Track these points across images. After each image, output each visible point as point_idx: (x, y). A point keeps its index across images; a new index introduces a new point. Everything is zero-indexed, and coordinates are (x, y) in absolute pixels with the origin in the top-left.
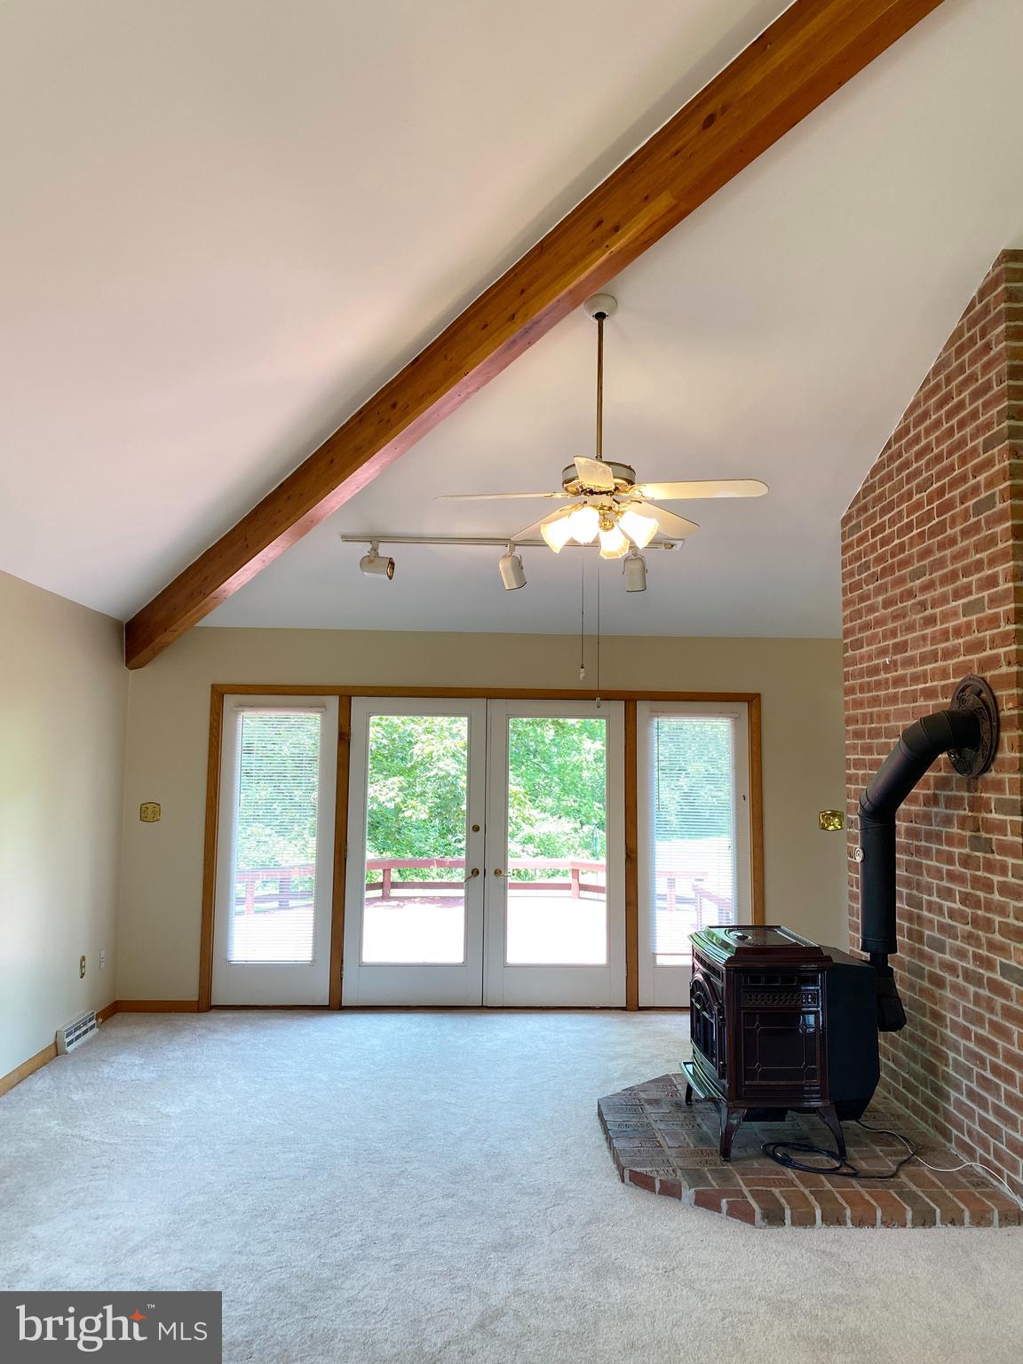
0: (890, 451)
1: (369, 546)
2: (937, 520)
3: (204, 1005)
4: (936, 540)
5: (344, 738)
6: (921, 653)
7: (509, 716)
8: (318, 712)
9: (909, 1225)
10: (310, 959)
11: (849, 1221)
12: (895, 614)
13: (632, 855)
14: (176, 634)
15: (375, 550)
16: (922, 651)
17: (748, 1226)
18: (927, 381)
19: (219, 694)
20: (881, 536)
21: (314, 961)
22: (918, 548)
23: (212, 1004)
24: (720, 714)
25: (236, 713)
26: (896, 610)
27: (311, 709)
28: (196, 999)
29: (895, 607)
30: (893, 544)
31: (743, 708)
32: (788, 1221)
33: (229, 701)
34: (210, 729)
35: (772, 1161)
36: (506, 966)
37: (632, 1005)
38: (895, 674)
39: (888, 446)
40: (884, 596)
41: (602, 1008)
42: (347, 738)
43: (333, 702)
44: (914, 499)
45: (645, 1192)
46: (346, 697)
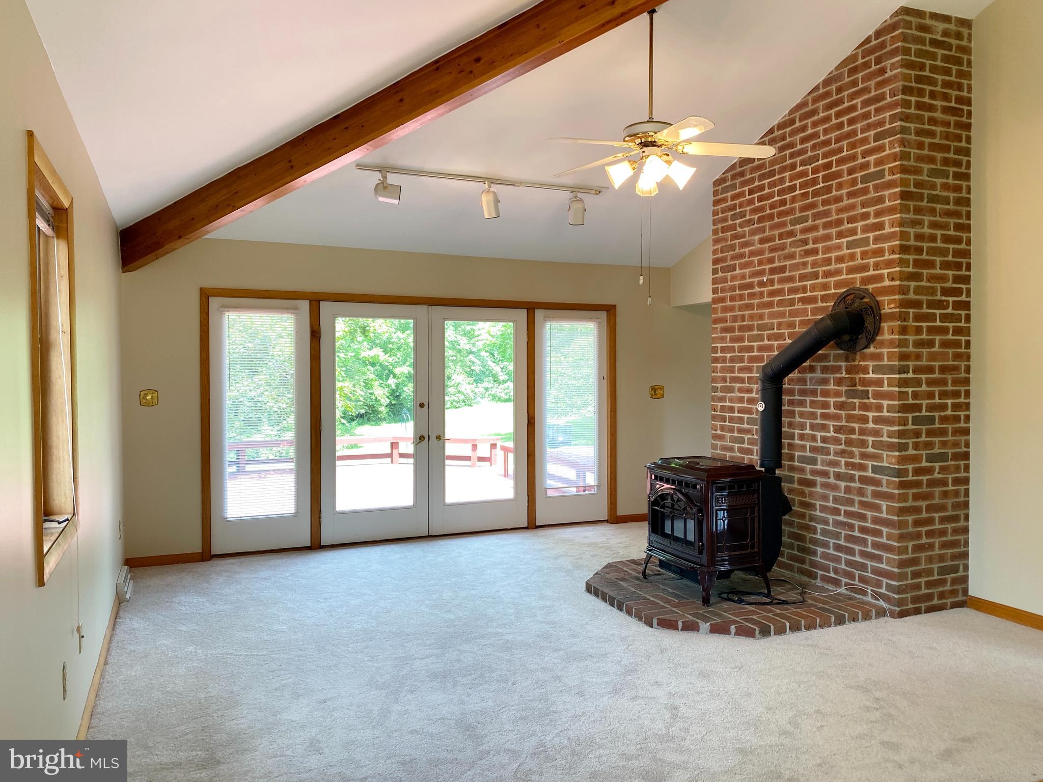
0: (772, 135)
1: (378, 176)
2: (822, 185)
3: (206, 555)
4: (820, 198)
5: (315, 335)
6: (800, 274)
7: (445, 319)
8: (292, 313)
9: (833, 625)
10: (293, 512)
11: (803, 628)
12: (772, 247)
13: (532, 421)
14: (188, 241)
15: (385, 177)
16: (801, 272)
17: (751, 639)
18: (816, 88)
19: (206, 295)
20: (759, 194)
21: (297, 512)
22: (801, 203)
23: (212, 554)
24: (590, 319)
25: (222, 313)
26: (775, 245)
27: (288, 311)
28: (200, 550)
29: (774, 243)
30: (773, 200)
31: (603, 315)
32: (772, 633)
33: (214, 302)
34: (201, 326)
35: (732, 603)
36: (445, 505)
37: (532, 525)
38: (771, 288)
39: (771, 131)
40: (761, 236)
41: (512, 529)
42: (318, 335)
43: (305, 305)
44: (797, 170)
45: (672, 632)
46: (315, 301)
